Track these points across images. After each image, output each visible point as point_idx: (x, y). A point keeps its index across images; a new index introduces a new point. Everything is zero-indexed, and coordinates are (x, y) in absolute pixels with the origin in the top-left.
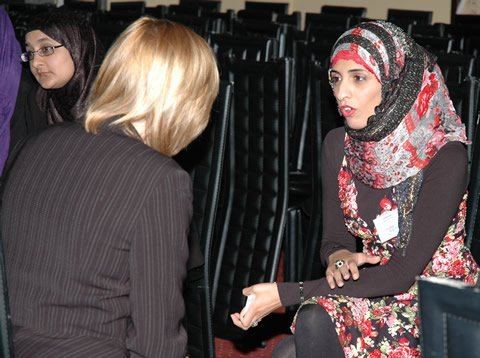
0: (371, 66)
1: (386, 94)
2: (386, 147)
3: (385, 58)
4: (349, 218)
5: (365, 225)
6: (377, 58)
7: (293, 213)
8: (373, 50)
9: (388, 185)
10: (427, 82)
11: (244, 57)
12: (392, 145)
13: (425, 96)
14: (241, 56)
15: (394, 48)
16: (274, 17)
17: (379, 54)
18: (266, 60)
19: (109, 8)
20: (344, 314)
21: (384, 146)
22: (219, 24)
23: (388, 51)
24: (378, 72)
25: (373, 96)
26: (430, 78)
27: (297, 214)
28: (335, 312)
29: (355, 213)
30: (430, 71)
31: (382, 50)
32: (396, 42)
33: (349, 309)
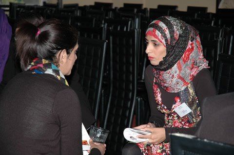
0: (161, 40)
1: (168, 52)
2: (168, 75)
3: (168, 36)
4: (158, 105)
5: (166, 108)
6: (164, 36)
7: (139, 99)
8: (162, 32)
9: (173, 92)
10: (189, 46)
11: (119, 29)
12: (171, 74)
13: (187, 53)
14: (118, 29)
15: (174, 31)
16: (136, 10)
17: (165, 34)
18: (129, 30)
19: (63, 7)
20: (148, 150)
21: (167, 74)
22: (111, 14)
23: (170, 33)
24: (165, 43)
25: (162, 53)
26: (191, 45)
27: (141, 100)
28: (143, 148)
29: (160, 102)
30: (192, 41)
31: (167, 32)
32: (175, 28)
33: (151, 148)
